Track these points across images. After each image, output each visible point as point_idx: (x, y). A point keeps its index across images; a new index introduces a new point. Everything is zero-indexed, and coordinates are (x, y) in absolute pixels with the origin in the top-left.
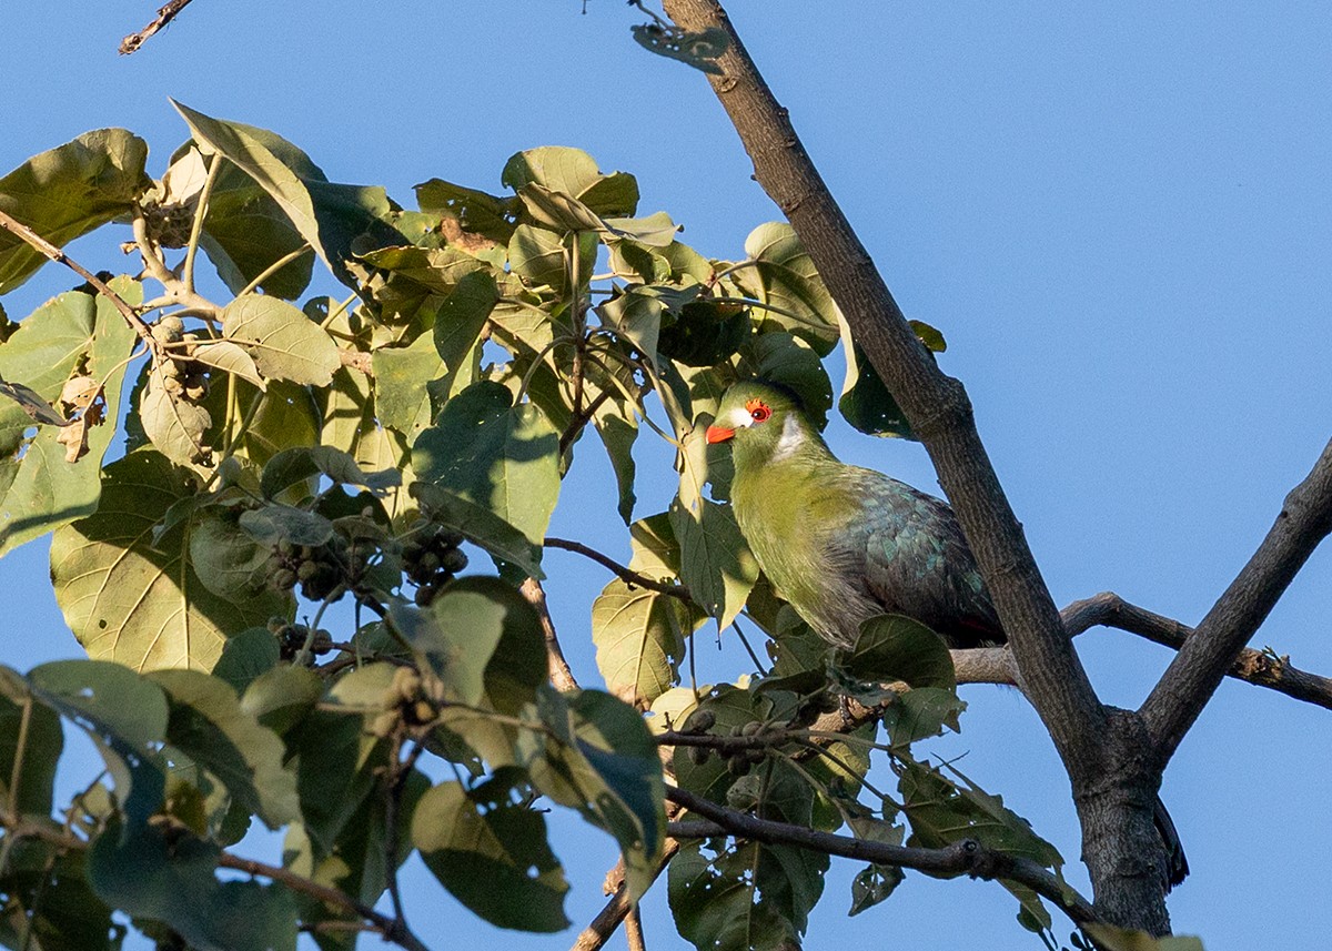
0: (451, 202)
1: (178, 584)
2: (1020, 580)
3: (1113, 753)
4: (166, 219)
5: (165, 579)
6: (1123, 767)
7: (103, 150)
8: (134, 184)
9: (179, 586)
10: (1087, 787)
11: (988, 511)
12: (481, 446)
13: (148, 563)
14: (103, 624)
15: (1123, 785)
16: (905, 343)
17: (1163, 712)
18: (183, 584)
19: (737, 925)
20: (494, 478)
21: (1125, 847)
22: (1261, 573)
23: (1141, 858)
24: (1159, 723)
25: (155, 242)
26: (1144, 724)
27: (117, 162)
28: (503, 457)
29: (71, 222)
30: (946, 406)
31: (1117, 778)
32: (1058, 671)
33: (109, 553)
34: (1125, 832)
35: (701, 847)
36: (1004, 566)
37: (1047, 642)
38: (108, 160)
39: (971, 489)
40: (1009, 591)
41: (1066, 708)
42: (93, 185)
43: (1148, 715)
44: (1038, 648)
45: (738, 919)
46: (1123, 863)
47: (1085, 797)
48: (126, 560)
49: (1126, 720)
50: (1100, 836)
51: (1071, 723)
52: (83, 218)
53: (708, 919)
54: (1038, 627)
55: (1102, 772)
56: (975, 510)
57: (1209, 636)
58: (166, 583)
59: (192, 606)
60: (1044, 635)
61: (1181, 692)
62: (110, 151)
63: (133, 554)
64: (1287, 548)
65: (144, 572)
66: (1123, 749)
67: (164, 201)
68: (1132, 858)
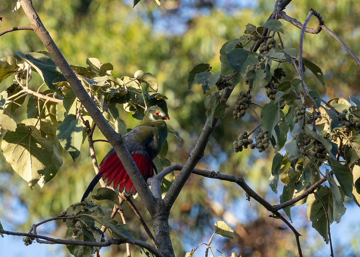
0: (76, 69)
1: (28, 151)
2: (134, 175)
3: (157, 209)
4: (24, 73)
5: (26, 150)
6: (160, 211)
7: (6, 61)
8: (15, 67)
9: (29, 151)
10: (153, 216)
11: (127, 161)
12: (70, 128)
13: (22, 147)
14: (14, 160)
15: (160, 215)
16: (107, 128)
17: (168, 199)
18: (30, 151)
19: (81, 251)
20: (72, 136)
21: (160, 229)
22: (186, 169)
23: (164, 230)
24: (167, 202)
25: (21, 79)
26: (164, 202)
27: (10, 64)
28: (74, 131)
29: (3, 76)
30: (116, 140)
31: (159, 214)
32: (144, 193)
33: (13, 145)
34: (160, 225)
35: (72, 236)
36: (131, 172)
37: (141, 187)
38: (8, 64)
39: (123, 157)
40: (132, 177)
41: (146, 200)
42: (5, 69)
43: (165, 200)
44: (140, 189)
45: (81, 250)
46: (160, 232)
47: (153, 218)
48: (17, 147)
49: (160, 201)
50: (156, 226)
51: (148, 203)
52: (6, 75)
53: (75, 250)
54: (139, 184)
55: (156, 213)
56: (124, 161)
57: (176, 183)
58: (26, 151)
59: (32, 155)
60: (140, 186)
61: (171, 195)
62: (8, 62)
63: (19, 145)
64: (191, 163)
65: (21, 149)
66: (159, 208)
67: (24, 69)
68: (162, 231)
